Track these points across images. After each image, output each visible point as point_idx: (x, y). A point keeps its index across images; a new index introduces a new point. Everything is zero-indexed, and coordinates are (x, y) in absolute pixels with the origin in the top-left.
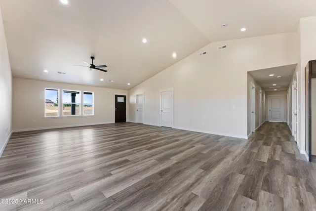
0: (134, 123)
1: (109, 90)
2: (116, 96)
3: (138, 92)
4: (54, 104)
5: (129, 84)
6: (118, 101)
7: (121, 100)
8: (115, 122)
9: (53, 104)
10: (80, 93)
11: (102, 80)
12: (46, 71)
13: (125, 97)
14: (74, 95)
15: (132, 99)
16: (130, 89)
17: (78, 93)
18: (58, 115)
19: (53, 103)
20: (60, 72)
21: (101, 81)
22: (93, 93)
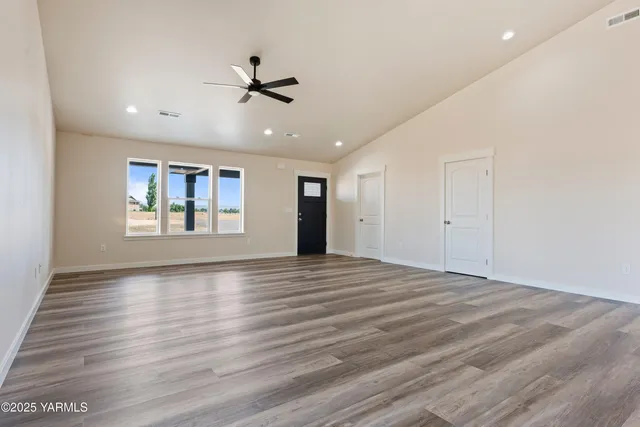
0: (351, 259)
1: (282, 164)
2: (302, 180)
3: (363, 166)
4: (141, 206)
5: (339, 144)
6: (306, 195)
7: (312, 190)
8: (299, 253)
9: (137, 207)
10: (211, 173)
11: (268, 132)
12: (132, 110)
13: (323, 182)
14: (191, 180)
15: (344, 189)
16: (340, 161)
17: (205, 173)
18: (158, 232)
19: (138, 203)
20: (166, 110)
21: (268, 136)
22: (242, 174)
